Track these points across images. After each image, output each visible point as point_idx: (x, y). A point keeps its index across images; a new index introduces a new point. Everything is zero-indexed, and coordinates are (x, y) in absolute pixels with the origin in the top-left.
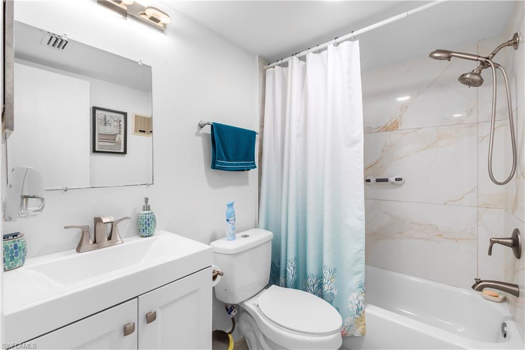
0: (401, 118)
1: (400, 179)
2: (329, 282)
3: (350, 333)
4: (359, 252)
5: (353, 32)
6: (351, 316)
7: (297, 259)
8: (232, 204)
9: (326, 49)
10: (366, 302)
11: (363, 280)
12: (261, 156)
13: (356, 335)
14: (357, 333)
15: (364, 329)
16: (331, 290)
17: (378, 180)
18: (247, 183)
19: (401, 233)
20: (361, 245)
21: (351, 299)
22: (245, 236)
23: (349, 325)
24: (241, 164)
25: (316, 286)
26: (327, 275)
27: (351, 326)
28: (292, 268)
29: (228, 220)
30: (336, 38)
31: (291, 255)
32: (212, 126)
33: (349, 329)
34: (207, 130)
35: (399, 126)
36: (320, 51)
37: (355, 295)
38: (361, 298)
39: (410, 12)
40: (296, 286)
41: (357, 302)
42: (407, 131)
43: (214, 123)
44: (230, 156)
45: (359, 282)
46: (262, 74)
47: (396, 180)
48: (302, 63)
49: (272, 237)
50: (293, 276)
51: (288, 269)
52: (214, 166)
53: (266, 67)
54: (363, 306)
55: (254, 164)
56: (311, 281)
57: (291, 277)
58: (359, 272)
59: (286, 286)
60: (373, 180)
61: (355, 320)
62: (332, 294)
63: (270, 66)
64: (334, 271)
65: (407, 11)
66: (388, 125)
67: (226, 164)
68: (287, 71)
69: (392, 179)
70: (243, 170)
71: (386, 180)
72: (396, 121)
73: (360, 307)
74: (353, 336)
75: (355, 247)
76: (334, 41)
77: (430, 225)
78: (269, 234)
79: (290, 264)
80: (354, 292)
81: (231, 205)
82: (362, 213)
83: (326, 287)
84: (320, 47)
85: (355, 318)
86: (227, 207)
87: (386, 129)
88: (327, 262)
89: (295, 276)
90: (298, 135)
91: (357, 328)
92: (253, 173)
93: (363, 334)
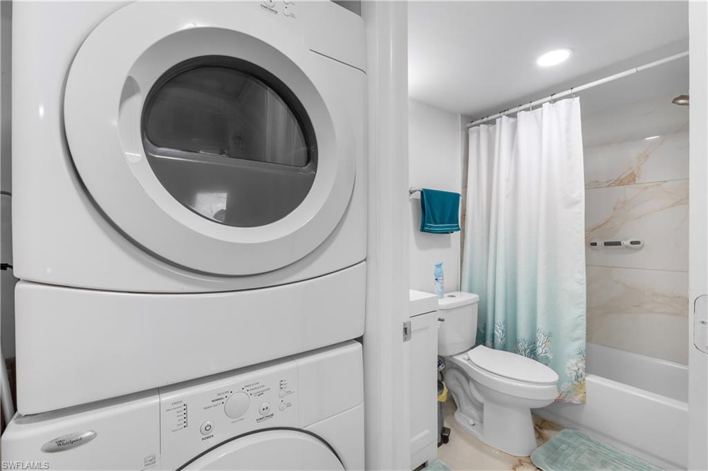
0: (639, 169)
1: (638, 243)
2: (544, 345)
3: (567, 400)
4: (579, 317)
5: (572, 88)
6: (569, 382)
7: (505, 323)
8: (441, 264)
9: (540, 106)
10: (588, 370)
11: (584, 347)
12: (464, 219)
13: (574, 402)
14: (576, 400)
15: (585, 397)
16: (545, 353)
17: (607, 244)
18: (449, 246)
19: (638, 306)
20: (582, 310)
21: (569, 365)
22: (453, 296)
23: (566, 391)
24: (447, 227)
25: (528, 351)
26: (541, 339)
27: (569, 392)
28: (500, 331)
29: (437, 280)
30: (552, 95)
31: (500, 318)
32: (422, 192)
33: (566, 395)
34: (418, 195)
35: (637, 179)
36: (534, 108)
37: (574, 361)
38: (582, 365)
39: (640, 69)
40: (504, 348)
41: (576, 369)
42: (648, 184)
43: (424, 189)
44: (438, 219)
45: (579, 348)
46: (464, 133)
47: (632, 243)
48: (512, 120)
49: (478, 300)
50: (502, 339)
51: (496, 332)
52: (423, 230)
53: (468, 125)
54: (584, 374)
55: (458, 226)
56: (522, 345)
57: (500, 340)
58: (578, 339)
59: (493, 348)
60: (600, 243)
61: (574, 386)
62: (547, 358)
63: (474, 123)
64: (549, 335)
65: (637, 67)
66: (621, 178)
67: (434, 227)
68: (495, 130)
69: (627, 243)
70: (448, 233)
71: (619, 244)
72: (633, 173)
73: (580, 373)
74: (571, 404)
75: (574, 313)
76: (549, 98)
77: (679, 297)
78: (474, 297)
79: (498, 327)
80: (573, 358)
81: (439, 266)
82: (582, 277)
83: (540, 351)
84: (534, 103)
85: (573, 384)
86: (435, 267)
87: (621, 182)
88: (541, 325)
89: (504, 340)
90: (507, 196)
91: (576, 395)
92: (456, 235)
93: (583, 402)
